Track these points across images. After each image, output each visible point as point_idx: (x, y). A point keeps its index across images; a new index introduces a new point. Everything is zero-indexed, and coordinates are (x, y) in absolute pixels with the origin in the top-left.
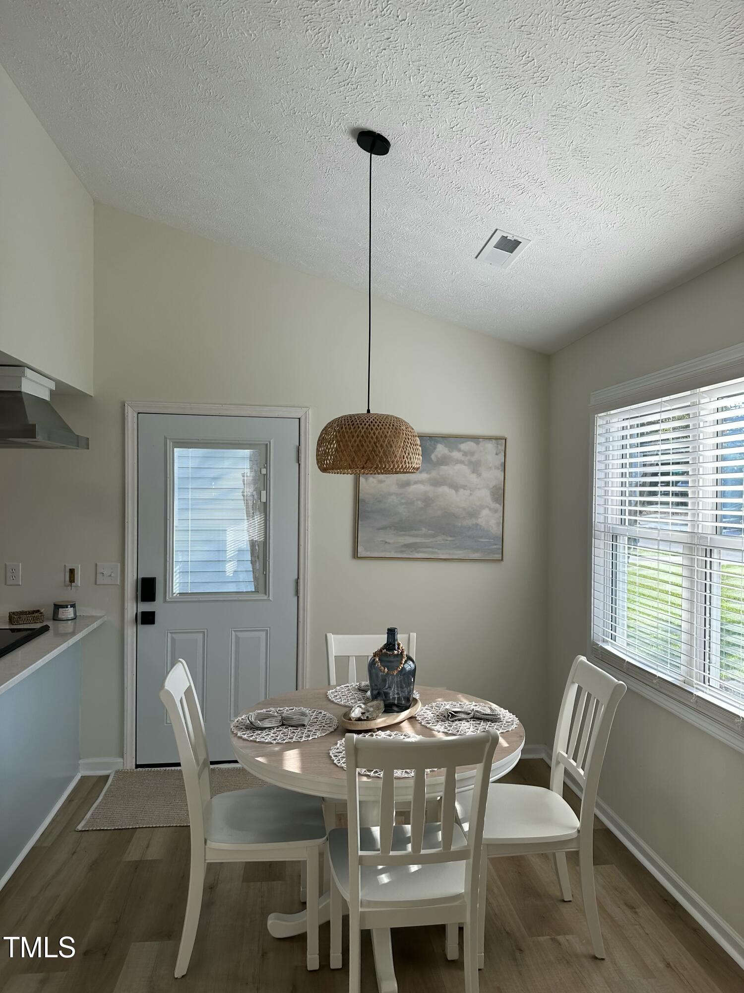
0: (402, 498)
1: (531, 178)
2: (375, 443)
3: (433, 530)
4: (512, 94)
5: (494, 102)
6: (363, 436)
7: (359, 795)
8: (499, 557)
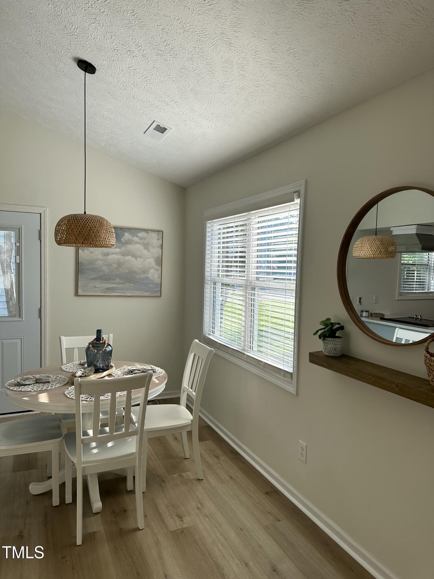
0: (105, 262)
1: (171, 99)
2: (89, 230)
3: (123, 280)
4: (160, 58)
5: (151, 60)
6: (82, 226)
7: (82, 410)
8: (159, 294)
